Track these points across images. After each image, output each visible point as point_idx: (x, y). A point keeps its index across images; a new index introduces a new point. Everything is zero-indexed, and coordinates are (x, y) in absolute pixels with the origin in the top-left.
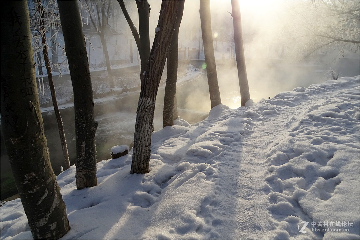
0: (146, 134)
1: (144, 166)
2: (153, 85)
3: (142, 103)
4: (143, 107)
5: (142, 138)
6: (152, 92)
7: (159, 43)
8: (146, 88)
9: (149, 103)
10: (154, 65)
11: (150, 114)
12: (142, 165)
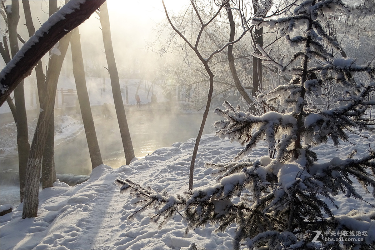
0: (35, 186)
1: (34, 212)
2: (40, 148)
3: (31, 163)
4: (32, 166)
5: (32, 189)
6: (39, 154)
7: (43, 120)
8: (34, 151)
9: (37, 162)
10: (40, 134)
11: (38, 170)
12: (33, 211)
